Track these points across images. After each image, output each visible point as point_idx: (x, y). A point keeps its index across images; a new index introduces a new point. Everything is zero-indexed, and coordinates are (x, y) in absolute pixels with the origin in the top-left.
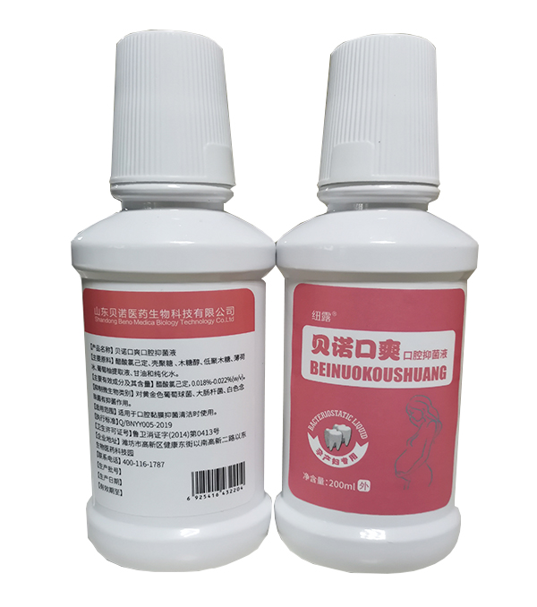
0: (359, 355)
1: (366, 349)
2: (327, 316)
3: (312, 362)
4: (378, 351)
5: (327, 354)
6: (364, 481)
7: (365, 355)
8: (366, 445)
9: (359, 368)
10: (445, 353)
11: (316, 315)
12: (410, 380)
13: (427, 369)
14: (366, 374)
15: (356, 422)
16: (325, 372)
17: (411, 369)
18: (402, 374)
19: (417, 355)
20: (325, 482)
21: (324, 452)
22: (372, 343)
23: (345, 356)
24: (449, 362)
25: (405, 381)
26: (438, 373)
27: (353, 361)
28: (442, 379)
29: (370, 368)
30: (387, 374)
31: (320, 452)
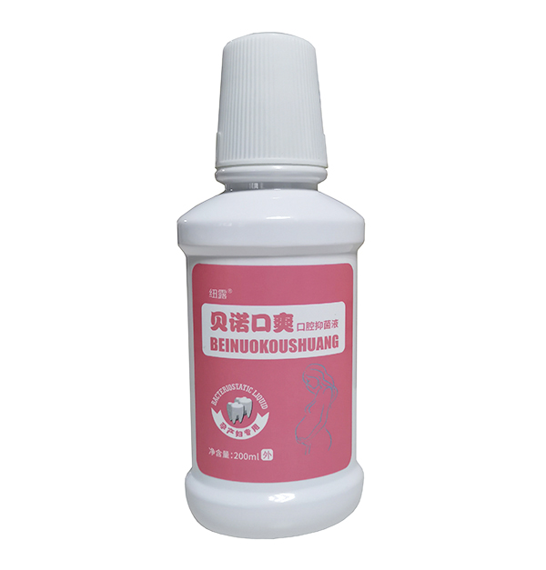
0: (255, 329)
1: (261, 323)
2: (223, 294)
3: (212, 339)
4: (273, 325)
5: (225, 330)
6: (267, 450)
7: (261, 329)
8: (267, 415)
9: (256, 342)
10: (336, 323)
11: (213, 293)
12: (305, 350)
13: (320, 339)
14: (263, 346)
15: (256, 394)
16: (224, 347)
17: (305, 340)
18: (297, 344)
19: (309, 326)
20: (230, 456)
21: (228, 426)
22: (266, 317)
23: (242, 330)
24: (340, 331)
25: (300, 350)
26: (331, 342)
27: (250, 336)
28: (334, 347)
29: (267, 341)
30: (283, 346)
31: (223, 426)
